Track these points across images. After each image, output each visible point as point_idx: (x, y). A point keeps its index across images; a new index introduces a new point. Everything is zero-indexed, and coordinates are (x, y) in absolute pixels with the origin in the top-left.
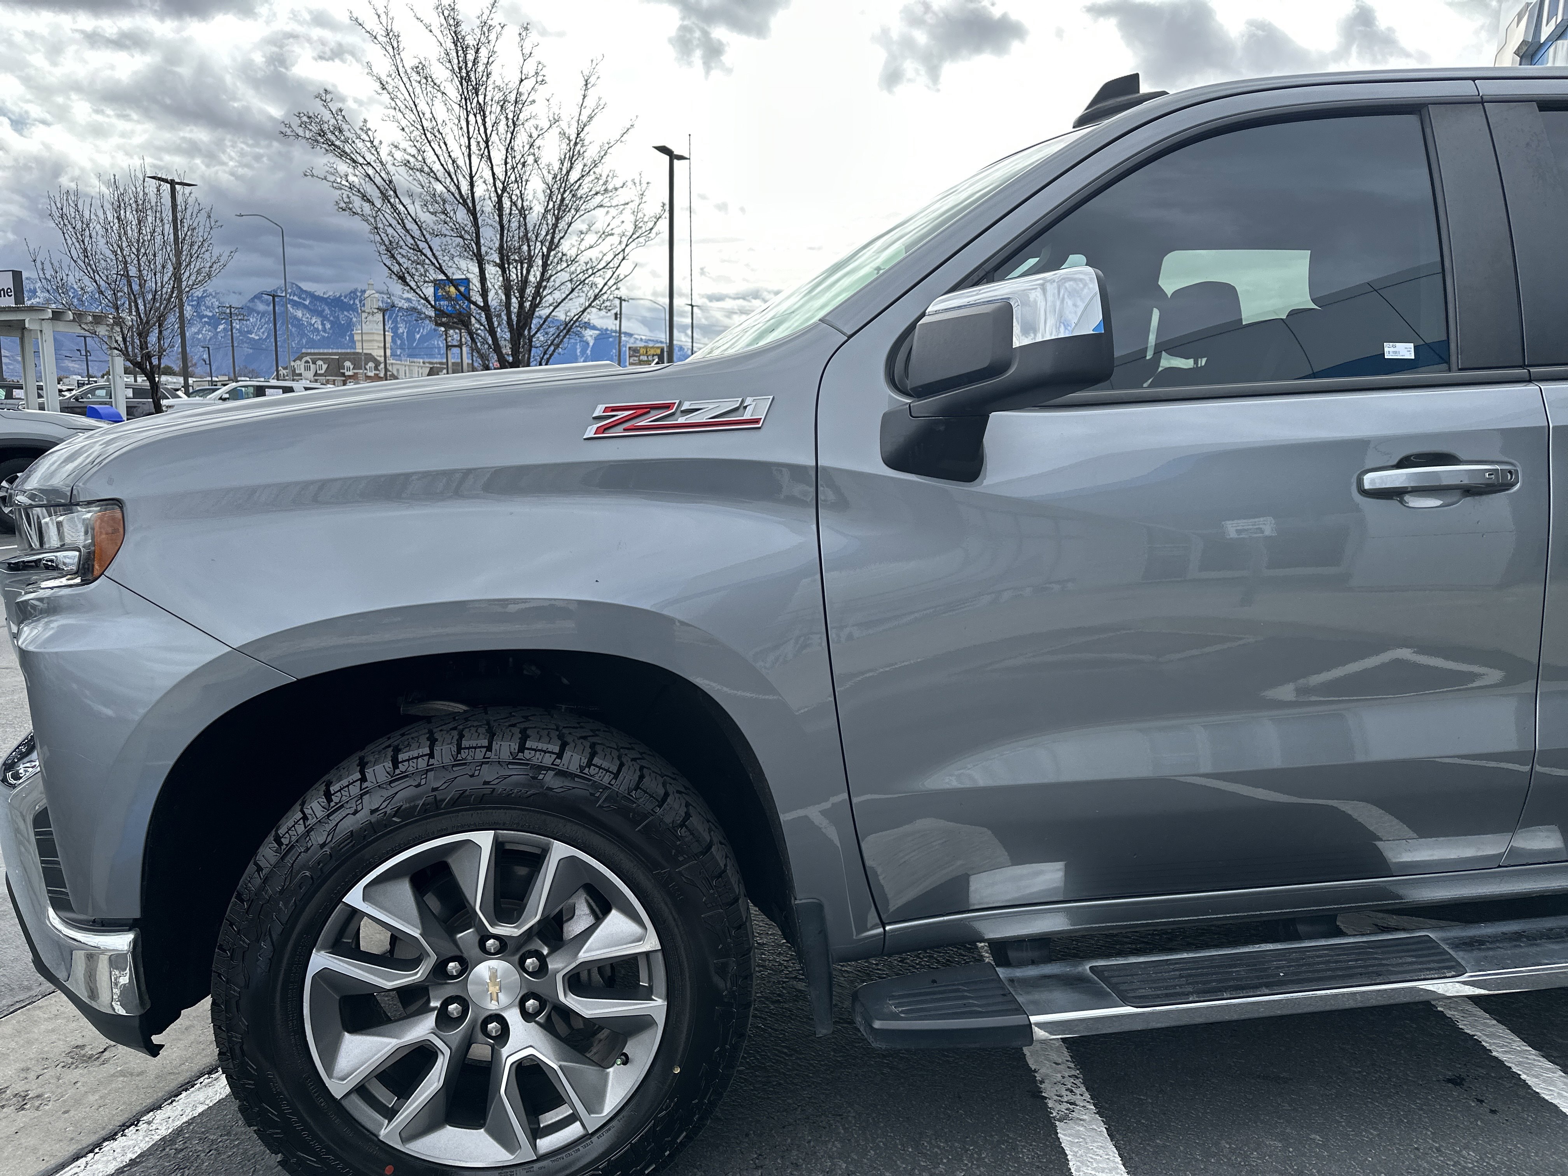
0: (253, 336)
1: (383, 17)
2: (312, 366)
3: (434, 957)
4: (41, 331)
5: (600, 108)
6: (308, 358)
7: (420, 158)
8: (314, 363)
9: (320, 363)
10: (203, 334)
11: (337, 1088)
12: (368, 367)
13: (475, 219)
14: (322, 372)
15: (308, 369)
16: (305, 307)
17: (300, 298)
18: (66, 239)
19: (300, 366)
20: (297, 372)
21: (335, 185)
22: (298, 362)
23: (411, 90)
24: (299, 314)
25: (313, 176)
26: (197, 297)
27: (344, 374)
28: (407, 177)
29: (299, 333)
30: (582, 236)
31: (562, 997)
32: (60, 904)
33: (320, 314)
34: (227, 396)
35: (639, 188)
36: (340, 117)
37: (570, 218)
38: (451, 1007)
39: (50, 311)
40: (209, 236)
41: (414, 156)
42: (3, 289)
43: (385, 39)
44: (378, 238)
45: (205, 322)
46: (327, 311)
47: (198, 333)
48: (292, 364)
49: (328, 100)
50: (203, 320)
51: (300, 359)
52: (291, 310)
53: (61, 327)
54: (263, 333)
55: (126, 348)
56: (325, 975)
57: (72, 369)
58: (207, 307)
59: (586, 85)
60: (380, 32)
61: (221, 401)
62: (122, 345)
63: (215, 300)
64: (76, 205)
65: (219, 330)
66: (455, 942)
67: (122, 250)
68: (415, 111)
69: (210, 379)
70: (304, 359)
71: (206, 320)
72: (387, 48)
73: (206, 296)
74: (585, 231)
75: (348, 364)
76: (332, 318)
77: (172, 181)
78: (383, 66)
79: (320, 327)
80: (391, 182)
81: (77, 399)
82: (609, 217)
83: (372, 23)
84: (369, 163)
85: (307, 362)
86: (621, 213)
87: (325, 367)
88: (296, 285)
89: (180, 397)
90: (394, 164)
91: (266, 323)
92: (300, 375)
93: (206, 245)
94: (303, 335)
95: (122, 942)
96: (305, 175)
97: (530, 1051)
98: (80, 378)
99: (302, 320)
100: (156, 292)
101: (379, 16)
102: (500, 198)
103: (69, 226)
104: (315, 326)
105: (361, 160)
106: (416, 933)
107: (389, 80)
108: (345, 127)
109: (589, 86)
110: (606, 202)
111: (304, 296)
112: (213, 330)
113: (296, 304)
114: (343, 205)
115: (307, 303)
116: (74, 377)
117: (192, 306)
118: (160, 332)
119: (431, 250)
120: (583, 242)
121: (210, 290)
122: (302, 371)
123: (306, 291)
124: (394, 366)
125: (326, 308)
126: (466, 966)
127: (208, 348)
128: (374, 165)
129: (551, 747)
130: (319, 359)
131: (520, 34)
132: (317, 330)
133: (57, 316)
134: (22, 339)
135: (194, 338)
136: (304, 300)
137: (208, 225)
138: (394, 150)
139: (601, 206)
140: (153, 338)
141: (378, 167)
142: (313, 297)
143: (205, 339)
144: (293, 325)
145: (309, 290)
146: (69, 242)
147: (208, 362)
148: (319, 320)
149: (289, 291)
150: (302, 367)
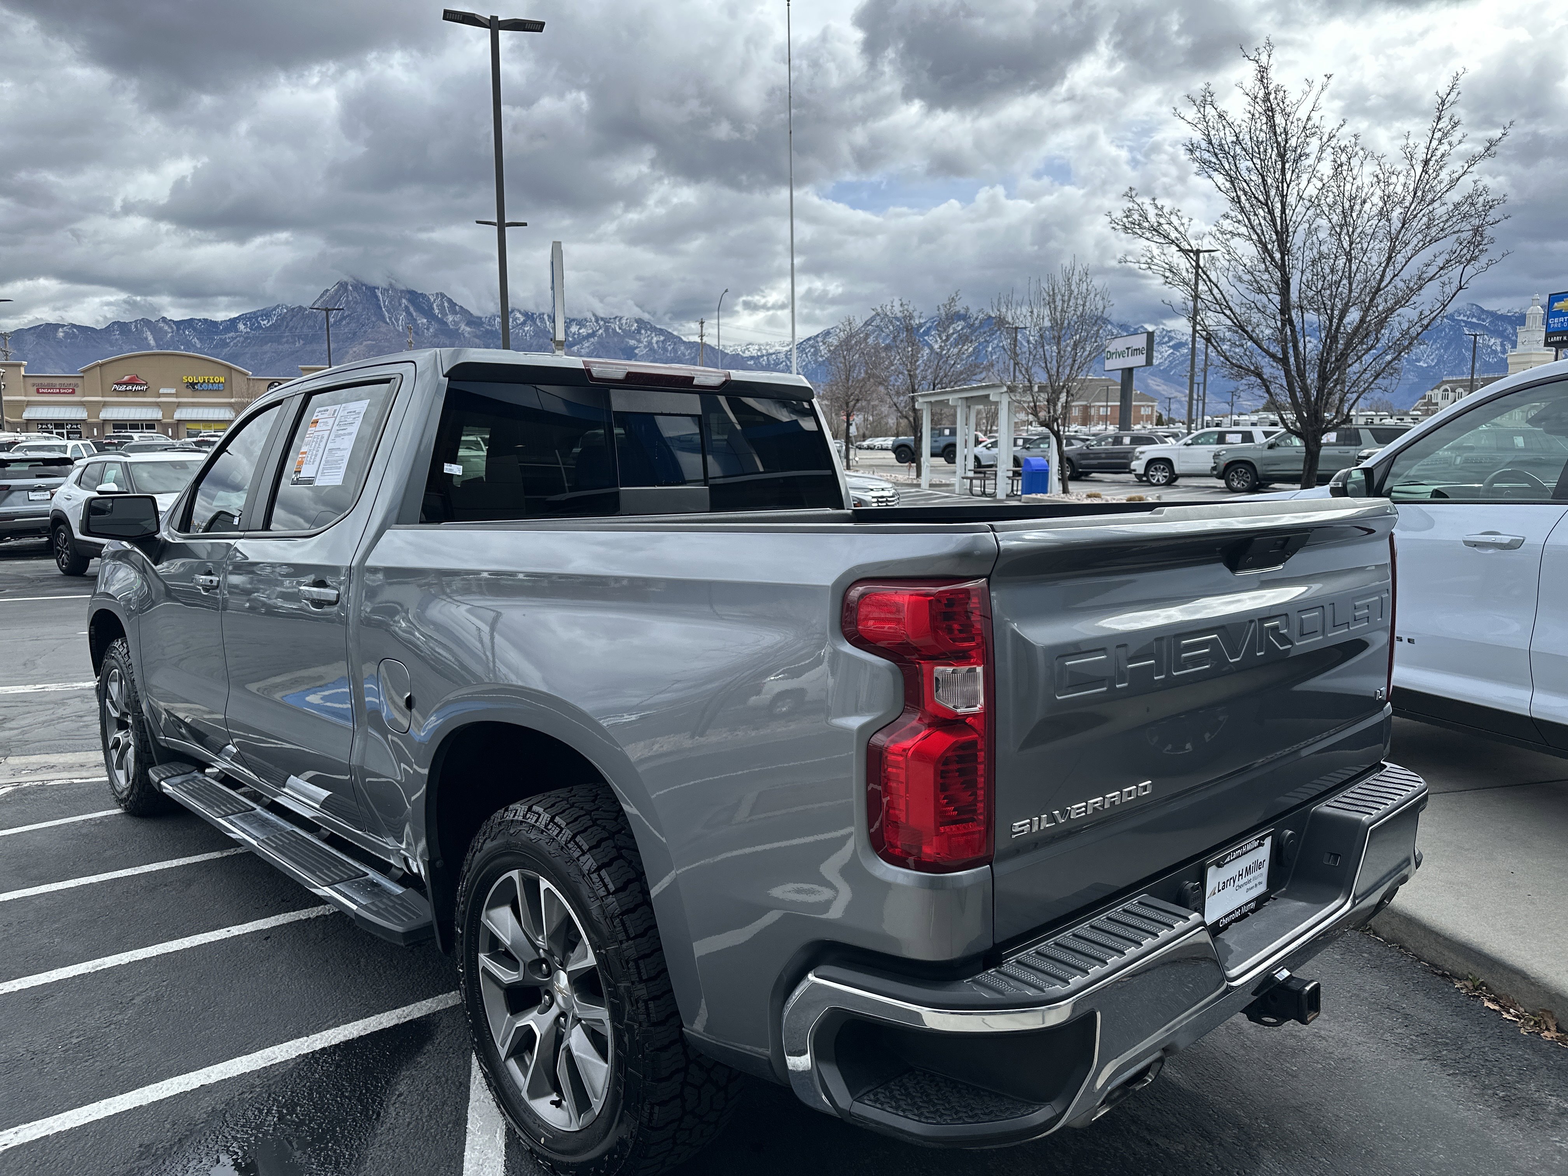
0: (1421, 364)
2: (1451, 394)
6: (1447, 387)
8: (1453, 391)
9: (1460, 390)
15: (1445, 397)
16: (1485, 328)
17: (1479, 319)
19: (1437, 395)
20: (1433, 401)
22: (1436, 391)
33: (1499, 334)
34: (1191, 441)
42: (1139, 349)
46: (1509, 331)
48: (1429, 393)
51: (1438, 388)
52: (1468, 333)
54: (1432, 360)
61: (1185, 447)
70: (1443, 388)
76: (1514, 338)
79: (1499, 348)
85: (1446, 390)
88: (1477, 306)
91: (1438, 349)
92: (1437, 404)
111: (1484, 317)
113: (1474, 327)
115: (1487, 324)
122: (1439, 400)
123: (1487, 312)
125: (1508, 328)
130: (1461, 387)
132: (1495, 352)
136: (1484, 321)
142: (1494, 316)
145: (1491, 309)
148: (1498, 341)
149: (1468, 312)
150: (1440, 396)
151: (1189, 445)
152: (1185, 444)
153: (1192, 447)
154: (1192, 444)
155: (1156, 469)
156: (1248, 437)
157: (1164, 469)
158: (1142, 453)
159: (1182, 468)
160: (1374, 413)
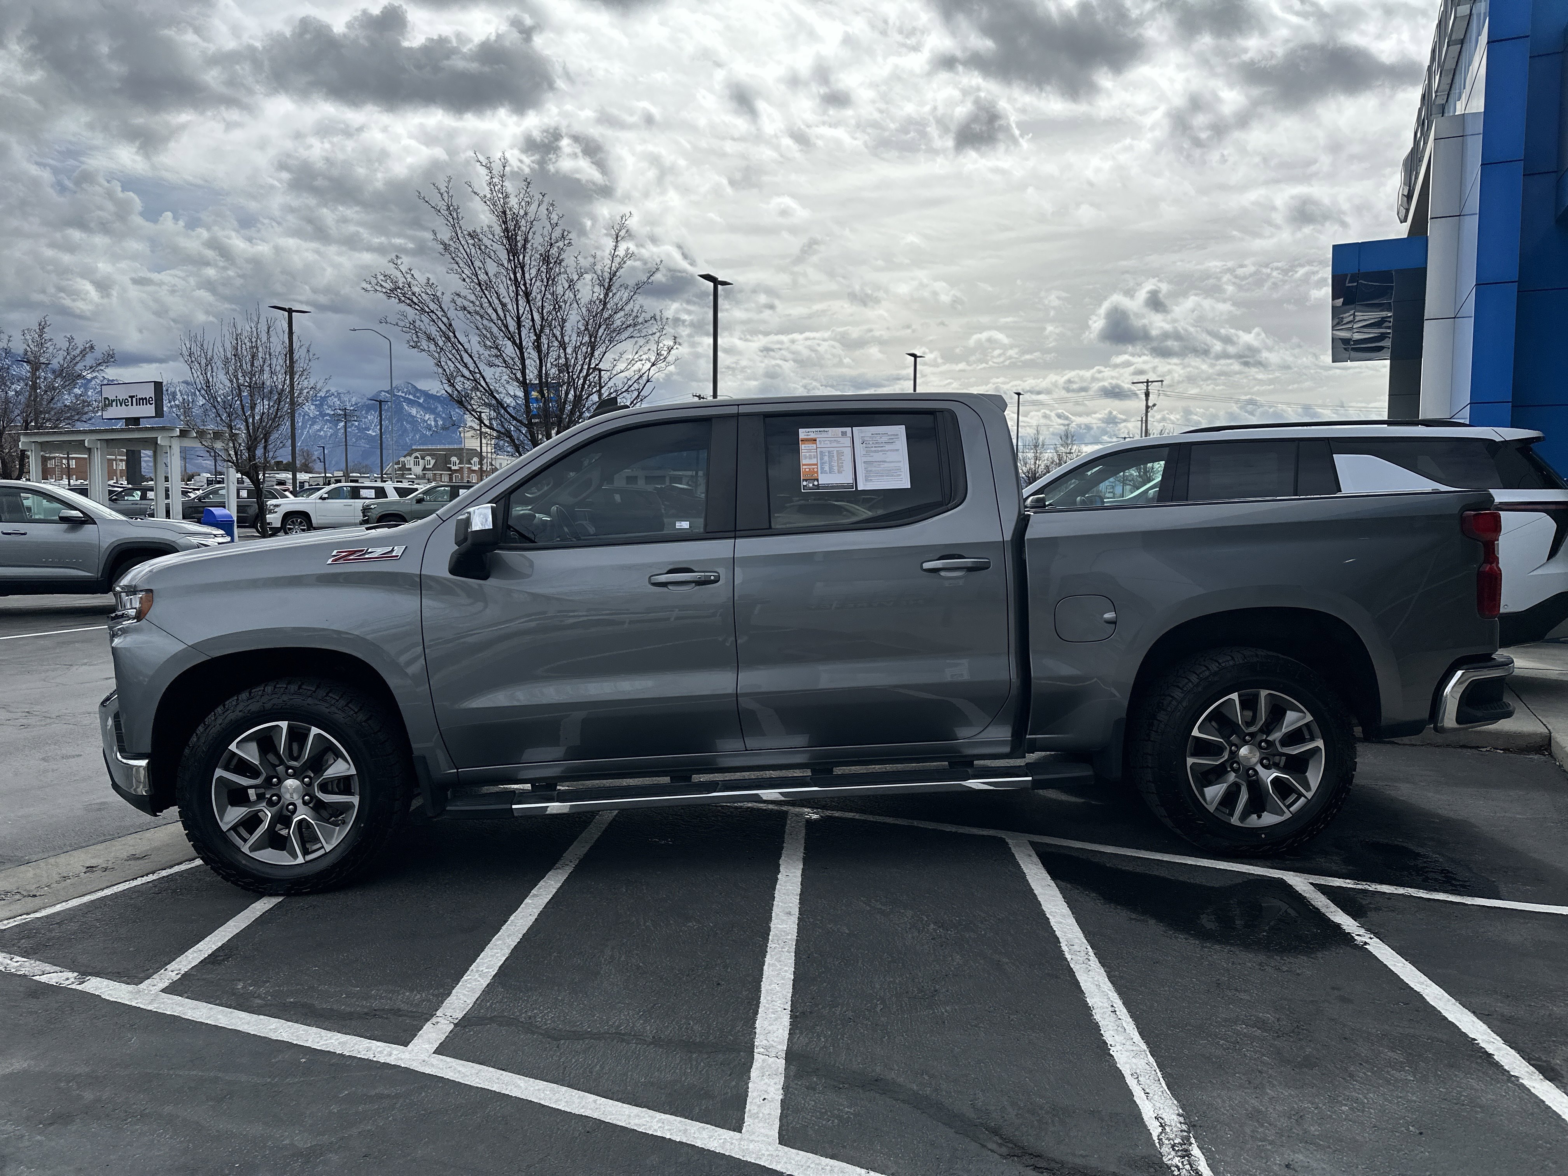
0: (370, 432)
1: (445, 194)
2: (421, 461)
3: (265, 775)
4: (170, 446)
5: (629, 256)
6: (417, 454)
7: (478, 303)
8: (423, 458)
9: (428, 458)
10: (324, 431)
11: (225, 828)
12: (472, 462)
13: (522, 353)
14: (431, 466)
15: (417, 464)
16: (420, 405)
17: (414, 396)
18: (192, 373)
19: (409, 461)
20: (407, 467)
21: (404, 329)
22: (408, 458)
23: (468, 250)
24: (414, 411)
25: (386, 323)
26: (321, 397)
27: (450, 468)
28: (465, 321)
29: (413, 429)
30: (615, 362)
31: (317, 794)
32: (122, 750)
33: (432, 411)
34: (326, 496)
35: (659, 323)
36: (409, 276)
37: (605, 348)
38: (274, 798)
39: (178, 430)
40: (308, 367)
41: (472, 302)
42: (146, 398)
43: (447, 212)
44: (440, 370)
45: (327, 420)
46: (440, 409)
47: (320, 430)
48: (402, 459)
49: (399, 263)
50: (325, 418)
51: (410, 455)
52: (406, 407)
53: (187, 443)
55: (237, 460)
56: (220, 778)
57: (205, 466)
58: (330, 407)
59: (617, 238)
60: (442, 206)
61: (321, 501)
62: (234, 458)
63: (336, 399)
64: (202, 345)
65: (339, 427)
66: (276, 771)
67: (237, 379)
68: (472, 267)
69: (323, 475)
70: (414, 455)
71: (328, 418)
72: (449, 219)
73: (328, 396)
74: (617, 358)
75: (454, 459)
76: (444, 415)
77: (290, 309)
78: (445, 234)
79: (433, 423)
80: (451, 325)
81: (200, 499)
82: (637, 346)
83: (436, 200)
84: (432, 312)
85: (416, 457)
86: (647, 342)
87: (433, 462)
88: (412, 385)
89: (287, 497)
90: (456, 309)
92: (410, 469)
93: (305, 374)
94: (416, 430)
95: (143, 763)
96: (381, 322)
97: (304, 816)
98: (209, 475)
99: (416, 417)
100: (263, 413)
101: (442, 195)
102: (538, 337)
103: (196, 363)
104: (429, 422)
105: (427, 310)
106: (257, 763)
107: (451, 243)
108: (413, 282)
109: (619, 239)
110: (636, 334)
111: (418, 395)
112: (334, 427)
113: (411, 403)
114: (412, 344)
115: (421, 401)
116: (205, 475)
117: (316, 405)
118: (265, 447)
119: (484, 380)
120: (616, 368)
121: (333, 390)
122: (412, 466)
123: (420, 390)
124: (497, 461)
125: (439, 406)
126: (280, 782)
127: (323, 447)
128: (437, 313)
129: (311, 688)
130: (428, 455)
131: (547, 209)
132: (429, 426)
133: (184, 434)
134: (155, 453)
135: (316, 435)
136: (419, 398)
137: (307, 358)
138: (456, 298)
139: (632, 337)
140: (259, 452)
141: (440, 314)
142: (426, 394)
143: (326, 436)
144: (407, 423)
145: (423, 389)
146: (195, 375)
147: (322, 460)
148: (432, 417)
149: (405, 390)
150: (412, 462)
151: (325, 499)
152: (321, 498)
153: (327, 501)
154: (328, 498)
155: (293, 522)
156: (381, 493)
157: (301, 522)
158: (277, 506)
159: (319, 522)
160: (359, 475)
